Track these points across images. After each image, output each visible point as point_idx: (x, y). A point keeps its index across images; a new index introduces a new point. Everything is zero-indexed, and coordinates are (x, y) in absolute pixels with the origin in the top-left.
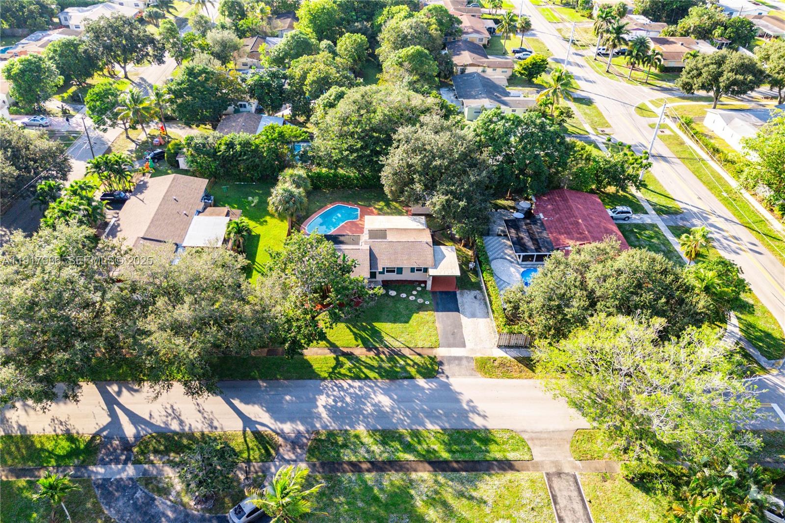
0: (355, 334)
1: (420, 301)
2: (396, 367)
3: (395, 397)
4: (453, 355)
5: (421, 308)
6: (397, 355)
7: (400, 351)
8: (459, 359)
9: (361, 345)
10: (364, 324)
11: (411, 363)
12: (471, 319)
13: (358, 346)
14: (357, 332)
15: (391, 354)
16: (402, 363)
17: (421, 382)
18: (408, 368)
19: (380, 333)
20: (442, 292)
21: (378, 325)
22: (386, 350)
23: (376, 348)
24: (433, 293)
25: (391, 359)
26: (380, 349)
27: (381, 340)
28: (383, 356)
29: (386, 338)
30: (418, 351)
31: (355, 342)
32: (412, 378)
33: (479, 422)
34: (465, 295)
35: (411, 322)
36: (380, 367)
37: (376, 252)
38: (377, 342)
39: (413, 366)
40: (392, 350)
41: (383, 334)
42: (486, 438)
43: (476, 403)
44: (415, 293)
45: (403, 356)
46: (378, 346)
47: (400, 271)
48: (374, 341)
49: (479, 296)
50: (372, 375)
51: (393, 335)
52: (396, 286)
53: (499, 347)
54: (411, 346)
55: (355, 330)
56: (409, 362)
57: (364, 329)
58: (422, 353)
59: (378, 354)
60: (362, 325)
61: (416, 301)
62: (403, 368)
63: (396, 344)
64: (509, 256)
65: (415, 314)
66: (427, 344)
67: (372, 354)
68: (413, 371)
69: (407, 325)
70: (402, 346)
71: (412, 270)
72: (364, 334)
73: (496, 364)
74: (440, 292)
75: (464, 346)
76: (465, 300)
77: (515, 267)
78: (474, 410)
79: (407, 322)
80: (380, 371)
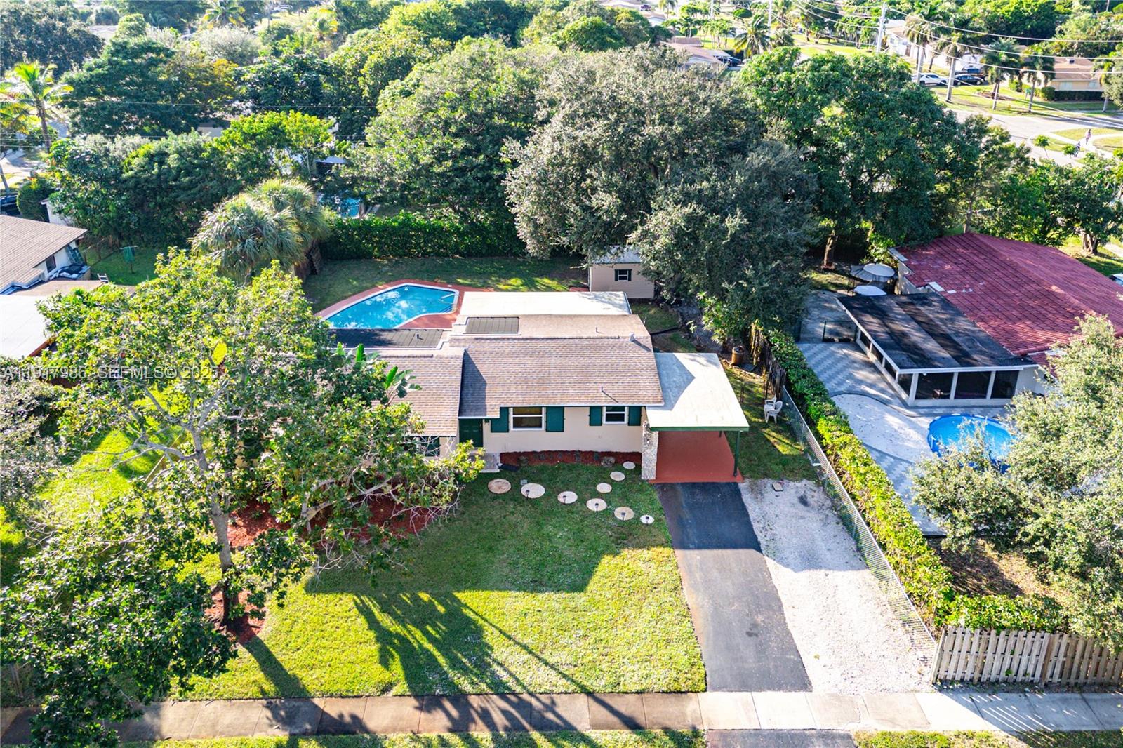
0: (384, 637)
1: (624, 513)
4: (765, 726)
5: (627, 537)
7: (551, 707)
9: (401, 688)
10: (425, 596)
12: (806, 573)
13: (387, 688)
14: (396, 628)
15: (515, 726)
19: (479, 631)
20: (694, 485)
21: (474, 601)
22: (496, 707)
23: (459, 698)
24: (663, 487)
26: (475, 701)
27: (481, 663)
28: (481, 736)
29: (501, 651)
30: (627, 705)
31: (378, 674)
34: (769, 495)
35: (592, 587)
37: (483, 364)
38: (465, 671)
40: (522, 705)
41: (490, 636)
44: (604, 488)
45: (563, 734)
46: (467, 688)
47: (556, 418)
48: (455, 664)
49: (816, 497)
51: (527, 641)
52: (542, 471)
53: (943, 685)
54: (597, 685)
55: (386, 621)
57: (423, 617)
58: (641, 720)
59: (460, 724)
60: (416, 599)
61: (608, 513)
63: (537, 678)
64: (872, 386)
65: (606, 559)
66: (660, 677)
67: (436, 725)
69: (581, 599)
70: (563, 685)
71: (595, 415)
72: (417, 637)
74: (683, 485)
75: (801, 682)
76: (771, 511)
77: (898, 413)
79: (579, 587)
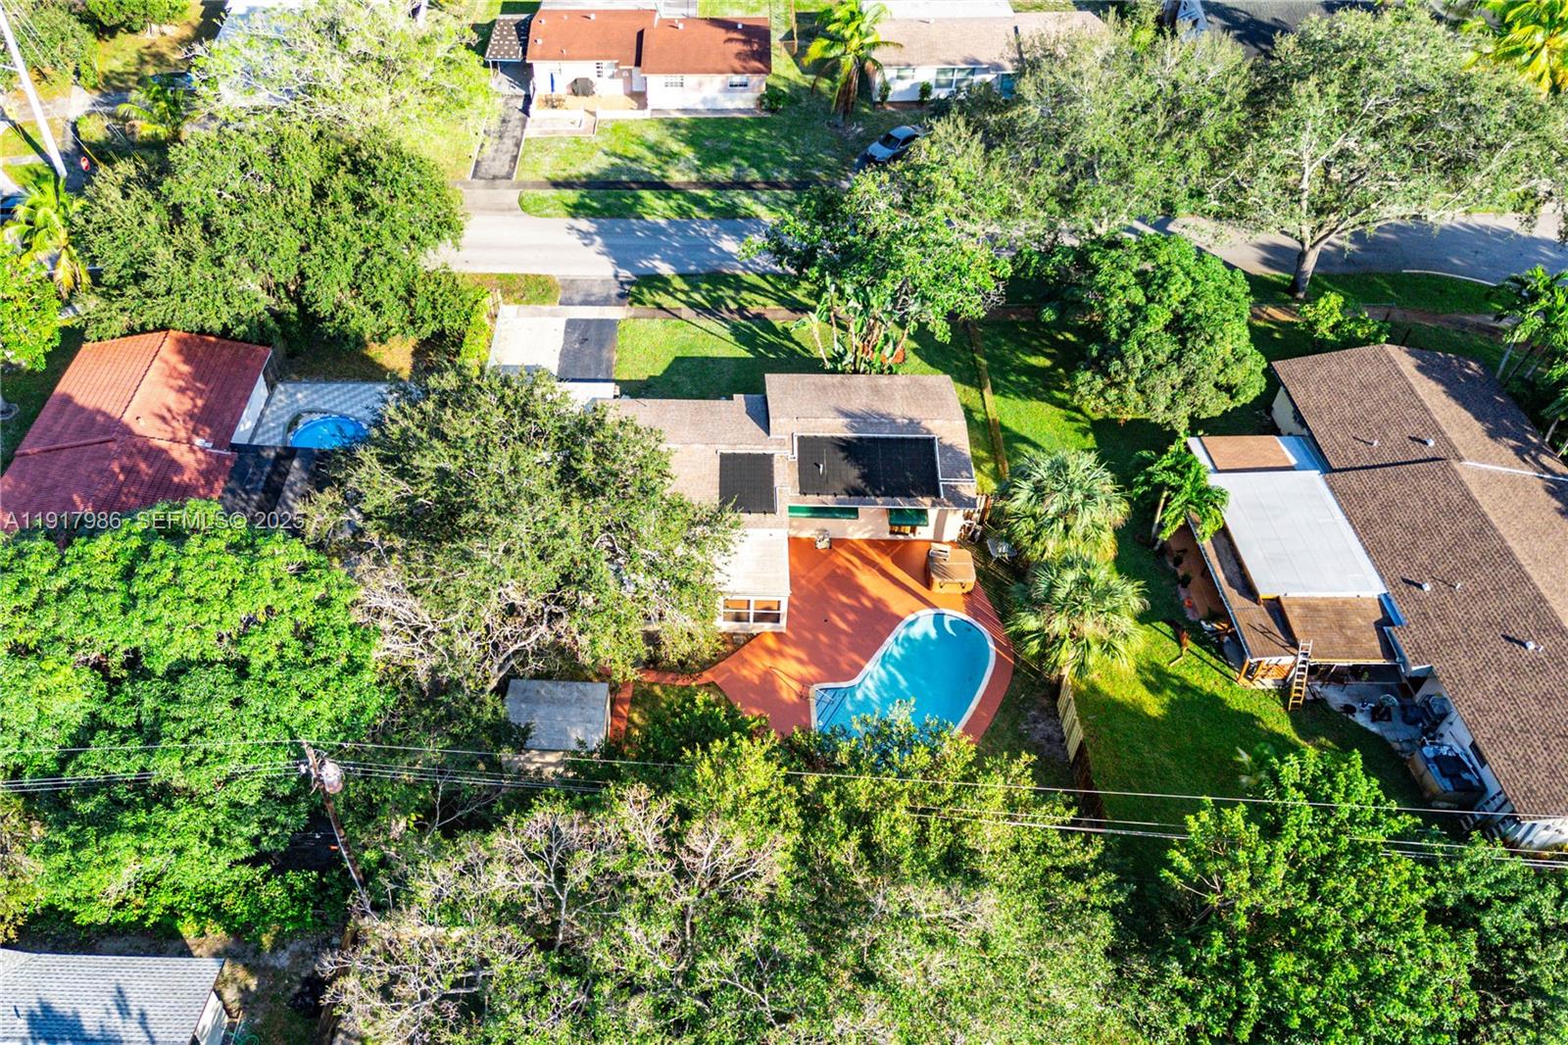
0: (791, 340)
2: (707, 290)
3: (712, 250)
6: (705, 309)
7: (698, 314)
8: (585, 303)
10: (772, 355)
11: (679, 295)
14: (786, 343)
15: (717, 309)
16: (697, 297)
17: (665, 269)
18: (686, 288)
19: (737, 340)
21: (741, 352)
22: (726, 315)
25: (718, 302)
26: (737, 316)
27: (735, 330)
28: (733, 306)
29: (725, 333)
30: (663, 314)
32: (681, 275)
33: (584, 224)
35: (670, 361)
36: (738, 290)
38: (744, 326)
39: (676, 290)
40: (714, 315)
41: (731, 338)
42: (577, 210)
43: (580, 242)
45: (692, 305)
46: (742, 320)
48: (749, 328)
50: (753, 279)
51: (710, 337)
54: (676, 322)
55: (792, 345)
56: (683, 297)
57: (770, 346)
59: (741, 310)
60: (777, 355)
62: (696, 288)
65: (658, 374)
67: (754, 309)
68: (678, 283)
69: (679, 354)
72: (771, 338)
73: (517, 295)
78: (585, 235)
79: (678, 360)
80: (738, 285)
